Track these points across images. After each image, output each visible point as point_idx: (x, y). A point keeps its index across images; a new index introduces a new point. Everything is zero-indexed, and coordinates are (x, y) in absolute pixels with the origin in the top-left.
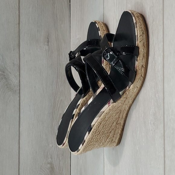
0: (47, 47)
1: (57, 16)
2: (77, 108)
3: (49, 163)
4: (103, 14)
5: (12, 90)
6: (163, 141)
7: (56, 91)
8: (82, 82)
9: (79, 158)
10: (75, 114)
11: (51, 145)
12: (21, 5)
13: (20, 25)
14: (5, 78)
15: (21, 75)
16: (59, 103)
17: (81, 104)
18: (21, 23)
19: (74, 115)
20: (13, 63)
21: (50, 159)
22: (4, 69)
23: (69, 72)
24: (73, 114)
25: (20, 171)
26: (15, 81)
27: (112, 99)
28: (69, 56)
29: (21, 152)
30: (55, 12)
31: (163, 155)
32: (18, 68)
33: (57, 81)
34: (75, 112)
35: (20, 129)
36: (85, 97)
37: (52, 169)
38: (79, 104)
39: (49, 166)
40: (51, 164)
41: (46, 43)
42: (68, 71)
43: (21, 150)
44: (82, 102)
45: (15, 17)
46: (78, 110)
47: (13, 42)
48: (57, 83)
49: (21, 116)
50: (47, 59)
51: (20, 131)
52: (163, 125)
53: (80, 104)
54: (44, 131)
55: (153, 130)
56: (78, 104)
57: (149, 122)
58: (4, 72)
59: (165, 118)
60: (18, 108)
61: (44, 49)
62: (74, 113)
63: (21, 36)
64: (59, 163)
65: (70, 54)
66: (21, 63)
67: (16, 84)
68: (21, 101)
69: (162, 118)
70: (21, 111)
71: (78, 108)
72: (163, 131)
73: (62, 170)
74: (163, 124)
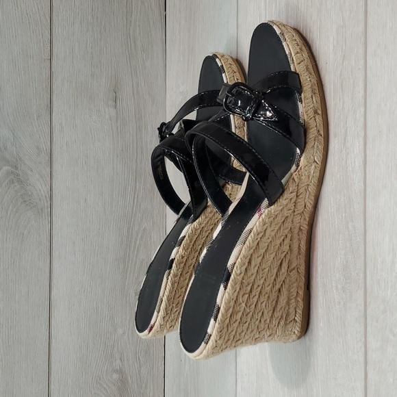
0: (113, 112)
1: (135, 42)
2: (180, 245)
3: (115, 371)
4: (237, 38)
5: (35, 206)
6: (363, 328)
7: (133, 210)
8: (190, 190)
9: (183, 361)
10: (176, 260)
11: (120, 331)
12: (54, 18)
13: (53, 62)
14: (20, 181)
15: (54, 174)
16: (140, 235)
17: (189, 236)
18: (54, 57)
19: (173, 260)
20: (38, 148)
21: (118, 362)
22: (17, 161)
23: (160, 169)
24: (171, 259)
25: (52, 387)
26: (40, 188)
27: (266, 199)
28: (159, 134)
29: (53, 345)
30: (131, 33)
31: (362, 359)
32: (48, 158)
33: (135, 187)
34: (176, 253)
35: (53, 294)
36: (197, 221)
37: (123, 383)
38: (185, 237)
39: (115, 376)
40: (120, 372)
41: (111, 103)
42: (158, 167)
43: (53, 340)
44: (190, 231)
45: (42, 44)
46: (181, 250)
47: (36, 101)
48: (135, 191)
49: (55, 265)
50: (113, 138)
51: (52, 297)
52: (362, 293)
53: (187, 236)
54: (105, 301)
55: (342, 303)
56: (181, 236)
57: (334, 285)
58: (16, 168)
59: (368, 276)
60: (48, 247)
61: (107, 116)
62: (172, 256)
63: (54, 87)
64: (139, 371)
65: (160, 129)
66: (54, 148)
67: (43, 194)
68: (54, 232)
69: (362, 275)
70: (55, 254)
71: (182, 245)
72: (363, 305)
73: (146, 387)
74: (363, 290)
